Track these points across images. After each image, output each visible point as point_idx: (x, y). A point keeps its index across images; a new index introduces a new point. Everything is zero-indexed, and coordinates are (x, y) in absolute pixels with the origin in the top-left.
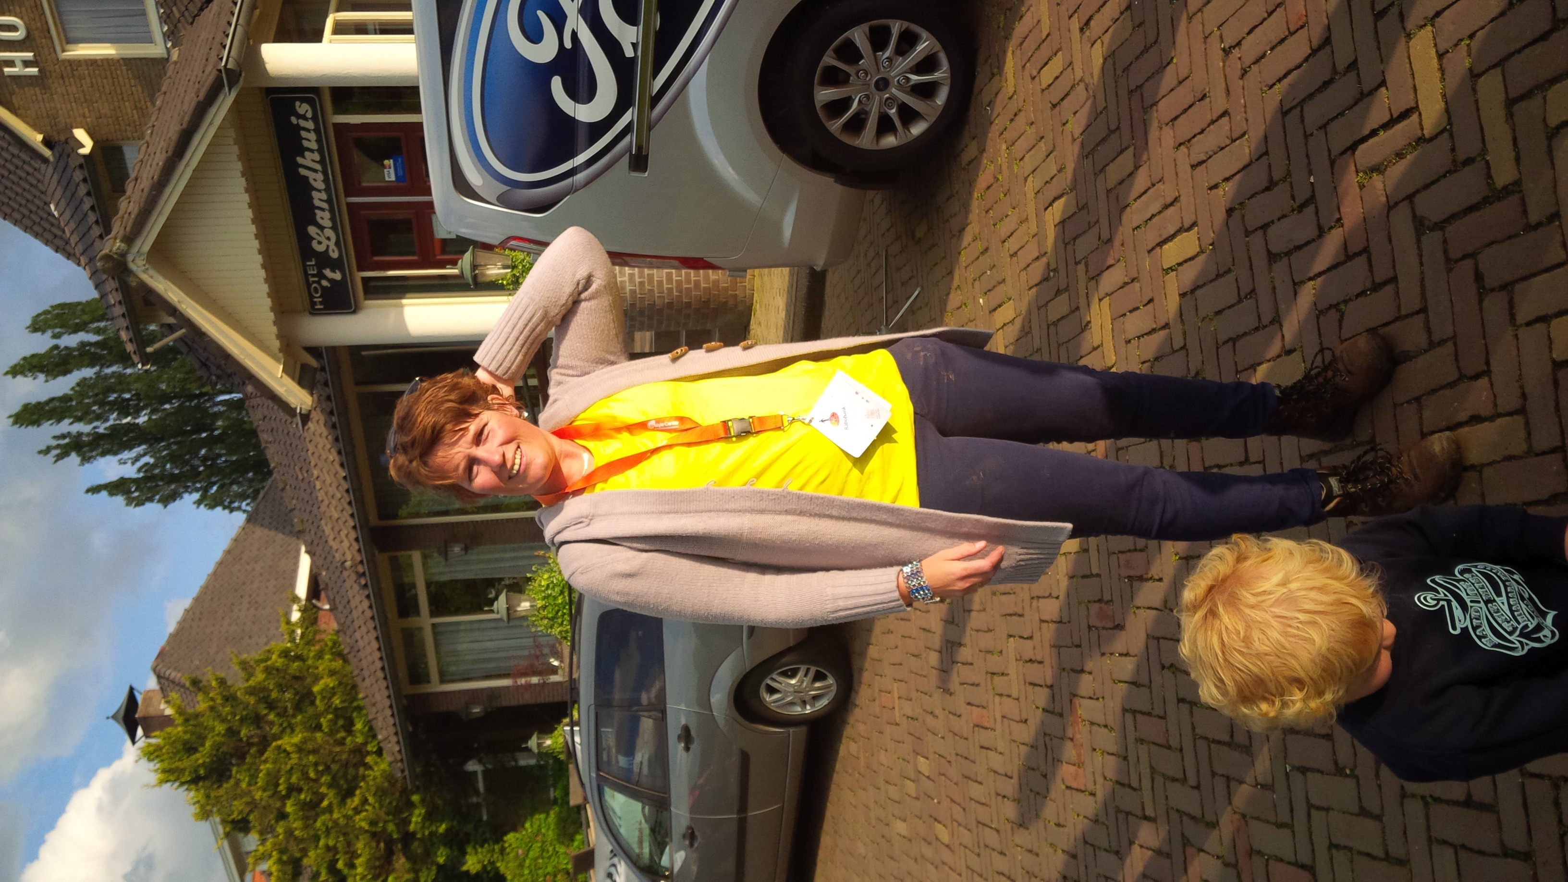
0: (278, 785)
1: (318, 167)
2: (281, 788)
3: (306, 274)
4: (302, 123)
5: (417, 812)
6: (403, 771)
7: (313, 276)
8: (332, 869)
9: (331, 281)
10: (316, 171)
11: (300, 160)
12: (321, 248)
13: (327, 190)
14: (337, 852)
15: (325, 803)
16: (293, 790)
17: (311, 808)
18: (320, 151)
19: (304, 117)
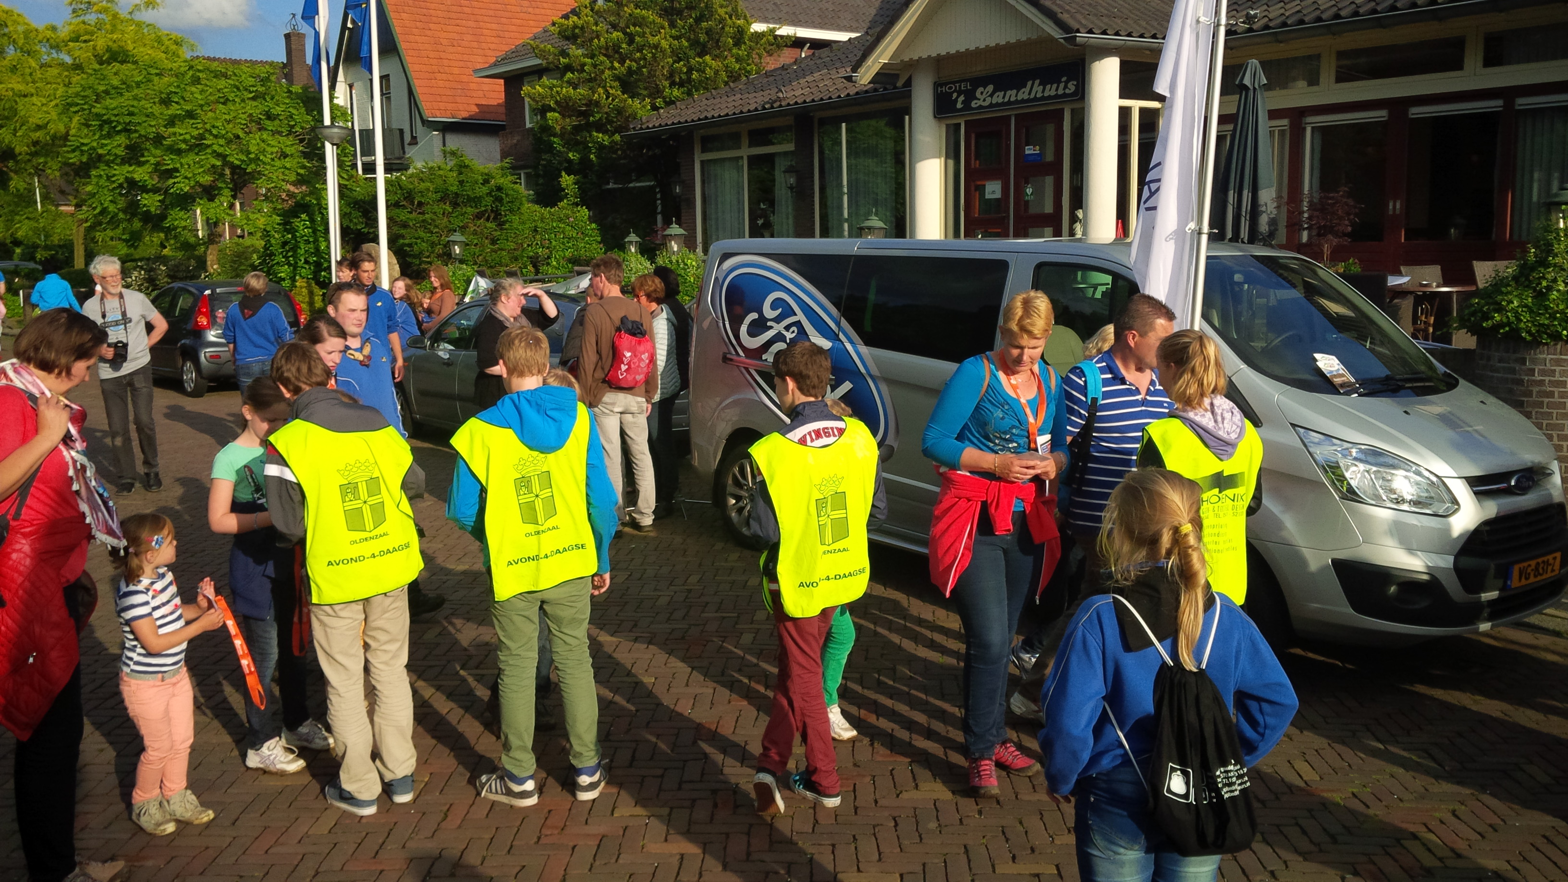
1: (1032, 96)
3: (960, 82)
4: (1062, 85)
5: (606, 138)
6: (634, 128)
7: (960, 86)
9: (956, 100)
10: (1030, 94)
11: (1037, 82)
12: (978, 94)
13: (1017, 102)
14: (579, 72)
16: (630, 38)
17: (614, 53)
18: (1043, 98)
19: (1066, 87)
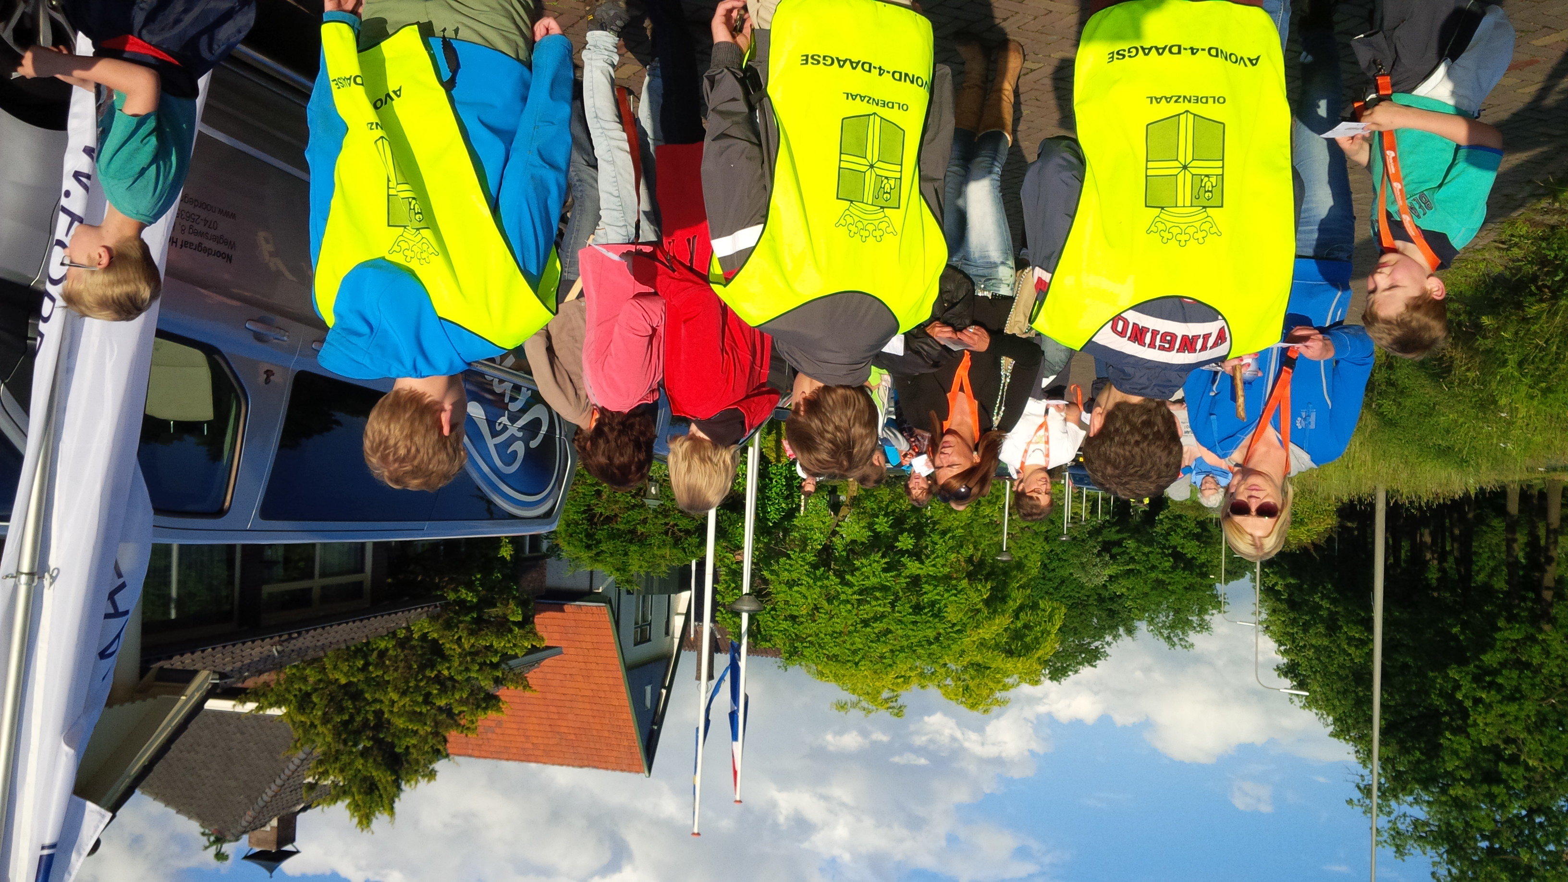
0: (421, 713)
2: (424, 710)
5: (464, 596)
6: (436, 607)
8: (495, 666)
14: (485, 663)
15: (446, 673)
16: (427, 699)
17: (445, 685)
